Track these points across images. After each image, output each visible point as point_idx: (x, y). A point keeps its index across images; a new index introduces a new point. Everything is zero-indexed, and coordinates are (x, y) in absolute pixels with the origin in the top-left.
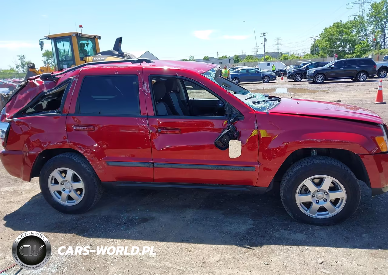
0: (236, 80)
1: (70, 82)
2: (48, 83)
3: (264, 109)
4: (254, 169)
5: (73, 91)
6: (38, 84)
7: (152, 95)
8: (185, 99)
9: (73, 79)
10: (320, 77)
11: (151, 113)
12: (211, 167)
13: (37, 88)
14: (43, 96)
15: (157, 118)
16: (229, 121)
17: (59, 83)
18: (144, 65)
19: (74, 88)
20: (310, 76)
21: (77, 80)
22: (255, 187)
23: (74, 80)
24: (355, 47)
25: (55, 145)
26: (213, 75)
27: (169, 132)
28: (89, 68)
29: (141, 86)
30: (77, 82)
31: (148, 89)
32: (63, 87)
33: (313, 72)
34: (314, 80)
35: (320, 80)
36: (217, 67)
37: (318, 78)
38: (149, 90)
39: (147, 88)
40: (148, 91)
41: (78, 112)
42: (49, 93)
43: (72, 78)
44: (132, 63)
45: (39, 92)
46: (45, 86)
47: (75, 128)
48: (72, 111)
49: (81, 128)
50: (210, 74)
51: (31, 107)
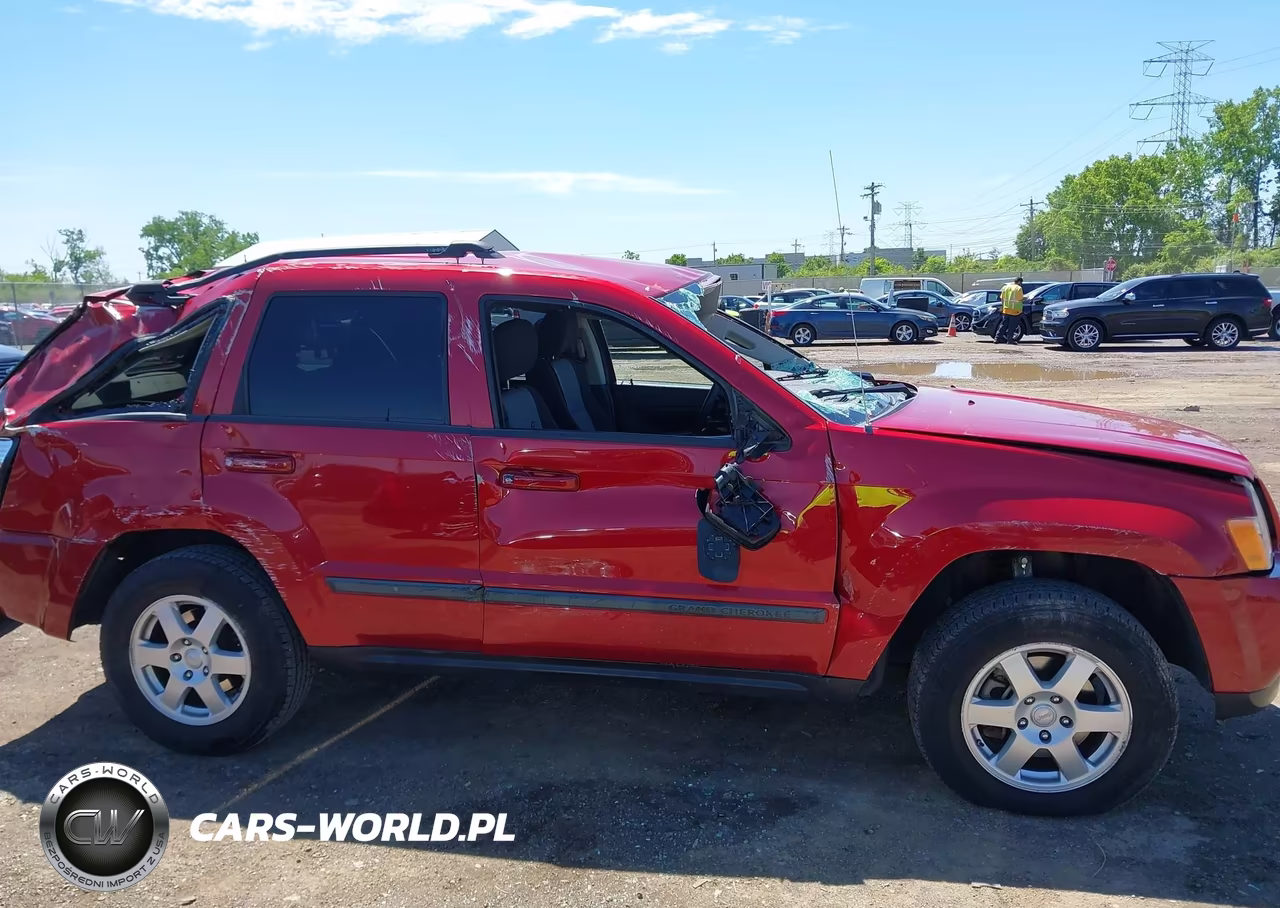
0: (804, 331)
1: (222, 312)
2: (152, 314)
3: (857, 416)
4: (822, 615)
5: (232, 340)
6: (117, 316)
7: (488, 361)
8: (603, 381)
9: (234, 302)
10: (1087, 331)
11: (485, 420)
12: (676, 606)
13: (113, 327)
14: (130, 356)
15: (503, 436)
16: (740, 453)
17: (186, 314)
18: (471, 263)
19: (236, 331)
20: (1054, 325)
21: (246, 306)
22: (824, 677)
23: (237, 304)
24: (1165, 240)
25: (162, 516)
26: (694, 304)
27: (542, 483)
28: (287, 268)
29: (457, 330)
30: (245, 310)
31: (475, 339)
32: (201, 328)
33: (1064, 313)
34: (1066, 339)
35: (1086, 341)
36: (710, 280)
37: (1081, 335)
38: (480, 342)
39: (473, 339)
40: (477, 346)
41: (244, 410)
42: (153, 345)
43: (230, 297)
44: (431, 257)
45: (118, 341)
46: (141, 322)
47: (229, 463)
48: (225, 407)
49: (248, 464)
50: (684, 299)
51: (90, 389)
